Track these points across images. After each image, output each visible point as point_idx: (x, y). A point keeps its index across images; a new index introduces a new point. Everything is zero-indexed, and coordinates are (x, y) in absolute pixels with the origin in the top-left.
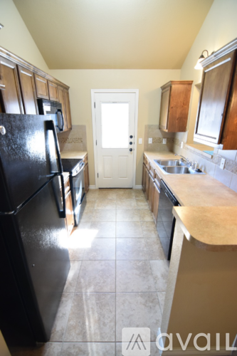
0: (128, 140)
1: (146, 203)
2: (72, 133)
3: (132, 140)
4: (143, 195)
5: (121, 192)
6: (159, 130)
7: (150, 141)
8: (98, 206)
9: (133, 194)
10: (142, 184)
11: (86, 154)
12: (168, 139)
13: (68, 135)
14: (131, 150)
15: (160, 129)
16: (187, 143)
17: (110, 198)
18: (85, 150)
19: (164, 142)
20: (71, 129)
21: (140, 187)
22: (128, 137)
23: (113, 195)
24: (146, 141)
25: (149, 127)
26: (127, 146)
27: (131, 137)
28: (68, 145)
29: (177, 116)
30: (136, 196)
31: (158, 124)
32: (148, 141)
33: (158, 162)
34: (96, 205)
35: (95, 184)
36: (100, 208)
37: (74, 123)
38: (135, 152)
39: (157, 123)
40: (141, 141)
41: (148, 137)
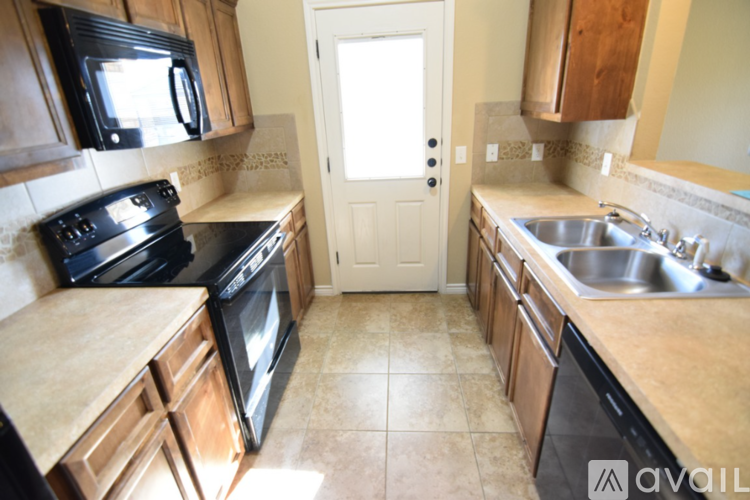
0: (422, 153)
1: (484, 350)
2: (257, 137)
3: (434, 153)
4: (471, 318)
5: (406, 307)
6: (519, 118)
7: (492, 153)
8: (334, 360)
9: (441, 313)
10: (468, 281)
11: (297, 199)
12: (547, 144)
13: (246, 147)
14: (432, 183)
15: (523, 112)
16: (633, 156)
17: (371, 327)
18: (296, 186)
19: (537, 154)
20: (250, 126)
21: (460, 288)
22: (423, 143)
23: (379, 320)
24: (479, 156)
25: (489, 109)
26: (420, 170)
27: (433, 143)
28: (247, 176)
29: (599, 64)
30: (451, 322)
31: (518, 98)
32: (484, 155)
33: (530, 227)
34: (329, 354)
35: (329, 281)
36: (339, 369)
37: (259, 109)
38: (444, 188)
39: (514, 96)
40: (463, 154)
41: (486, 142)
